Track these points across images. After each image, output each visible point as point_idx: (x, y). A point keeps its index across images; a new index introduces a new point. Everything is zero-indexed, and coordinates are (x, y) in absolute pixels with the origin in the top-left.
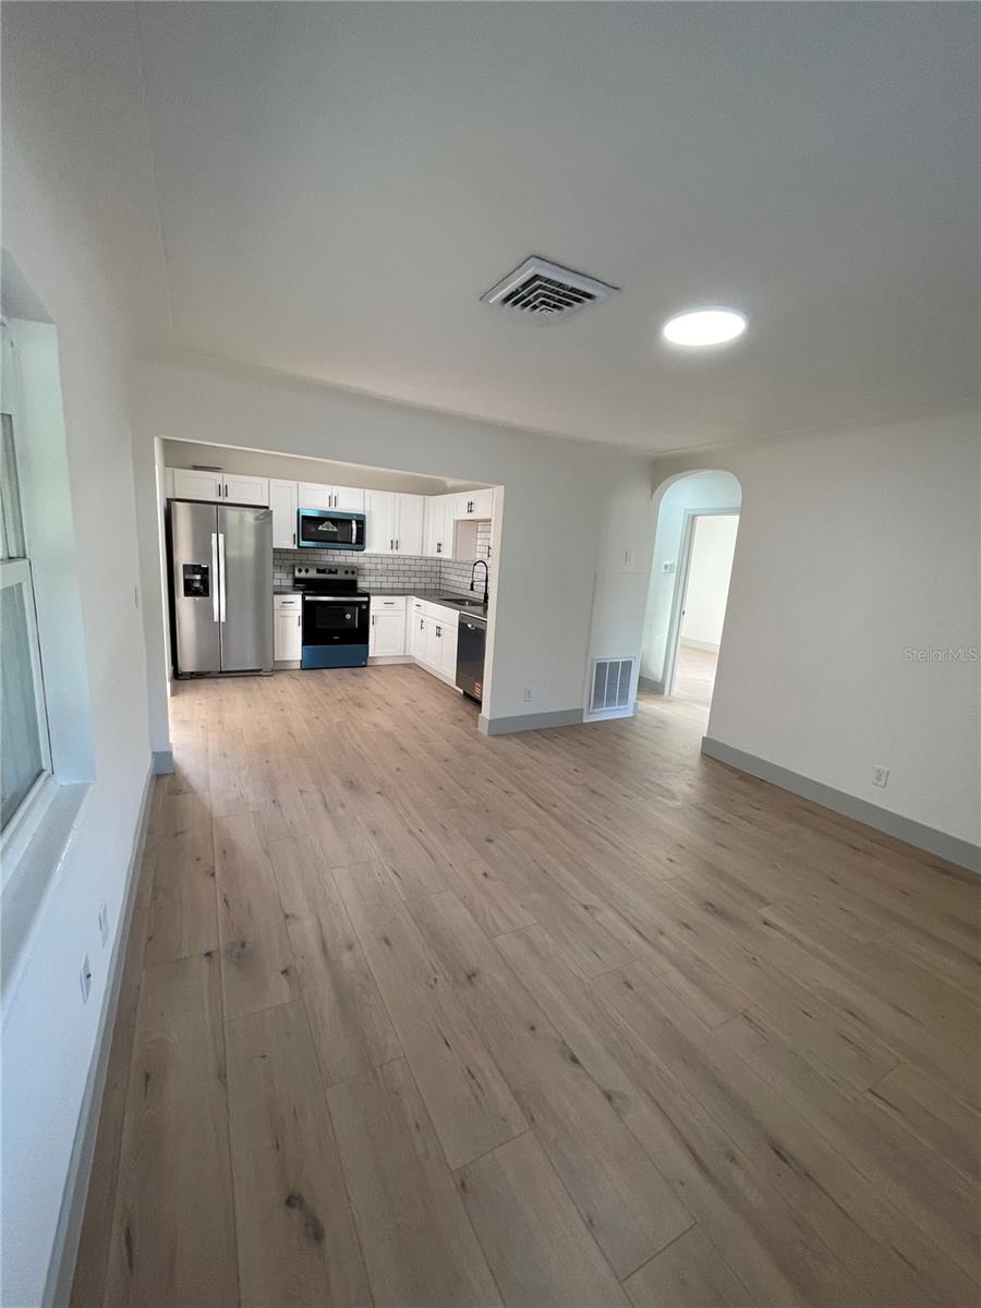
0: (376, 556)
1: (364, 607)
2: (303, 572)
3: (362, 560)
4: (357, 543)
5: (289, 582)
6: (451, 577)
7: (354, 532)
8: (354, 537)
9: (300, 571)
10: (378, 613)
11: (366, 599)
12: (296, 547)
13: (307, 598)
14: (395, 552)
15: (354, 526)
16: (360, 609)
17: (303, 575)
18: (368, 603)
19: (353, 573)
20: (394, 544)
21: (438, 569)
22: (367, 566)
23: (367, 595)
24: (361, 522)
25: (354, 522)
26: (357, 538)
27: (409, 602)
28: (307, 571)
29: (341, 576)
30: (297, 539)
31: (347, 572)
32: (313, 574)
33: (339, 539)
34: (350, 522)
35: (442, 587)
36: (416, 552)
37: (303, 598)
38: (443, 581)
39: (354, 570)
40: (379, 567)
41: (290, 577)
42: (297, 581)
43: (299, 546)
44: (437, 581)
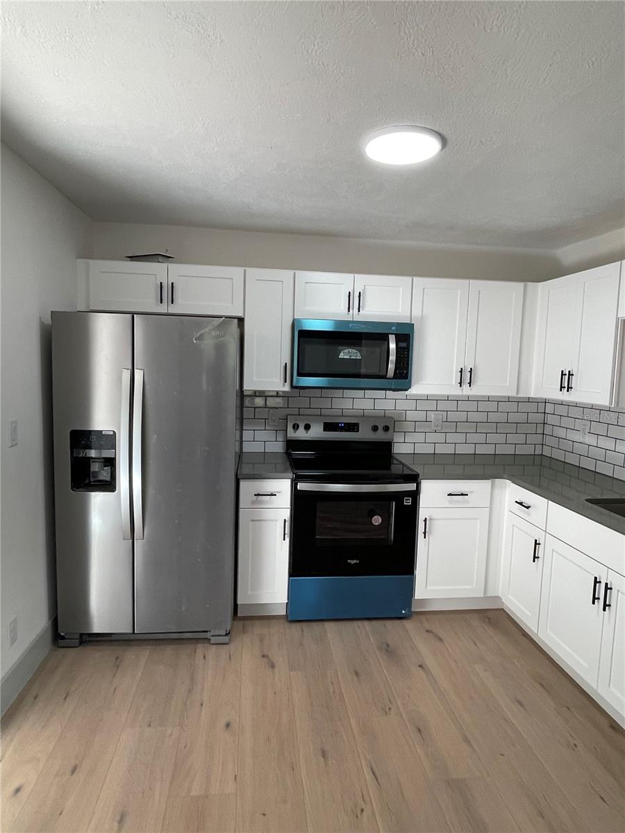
0: (428, 398)
1: (408, 502)
2: (301, 428)
3: (401, 406)
4: (396, 376)
5: (278, 447)
6: (576, 437)
7: (393, 358)
8: (391, 366)
9: (296, 427)
10: (434, 514)
11: (412, 487)
12: (287, 388)
13: (301, 486)
14: (466, 391)
15: (393, 346)
16: (400, 505)
17: (301, 434)
18: (415, 495)
19: (386, 429)
20: (467, 376)
21: (540, 418)
22: (411, 416)
23: (414, 478)
24: (405, 336)
25: (392, 339)
26: (396, 368)
27: (496, 491)
28: (307, 427)
29: (364, 434)
30: (288, 374)
31: (375, 428)
32: (316, 432)
33: (363, 371)
34: (384, 338)
35: (547, 452)
36: (505, 388)
37: (294, 486)
38: (549, 440)
39: (388, 424)
40: (432, 416)
41: (280, 438)
42: (291, 445)
43: (292, 387)
44: (538, 439)
